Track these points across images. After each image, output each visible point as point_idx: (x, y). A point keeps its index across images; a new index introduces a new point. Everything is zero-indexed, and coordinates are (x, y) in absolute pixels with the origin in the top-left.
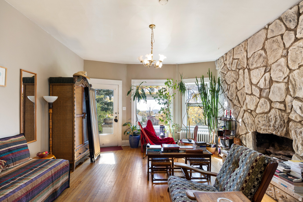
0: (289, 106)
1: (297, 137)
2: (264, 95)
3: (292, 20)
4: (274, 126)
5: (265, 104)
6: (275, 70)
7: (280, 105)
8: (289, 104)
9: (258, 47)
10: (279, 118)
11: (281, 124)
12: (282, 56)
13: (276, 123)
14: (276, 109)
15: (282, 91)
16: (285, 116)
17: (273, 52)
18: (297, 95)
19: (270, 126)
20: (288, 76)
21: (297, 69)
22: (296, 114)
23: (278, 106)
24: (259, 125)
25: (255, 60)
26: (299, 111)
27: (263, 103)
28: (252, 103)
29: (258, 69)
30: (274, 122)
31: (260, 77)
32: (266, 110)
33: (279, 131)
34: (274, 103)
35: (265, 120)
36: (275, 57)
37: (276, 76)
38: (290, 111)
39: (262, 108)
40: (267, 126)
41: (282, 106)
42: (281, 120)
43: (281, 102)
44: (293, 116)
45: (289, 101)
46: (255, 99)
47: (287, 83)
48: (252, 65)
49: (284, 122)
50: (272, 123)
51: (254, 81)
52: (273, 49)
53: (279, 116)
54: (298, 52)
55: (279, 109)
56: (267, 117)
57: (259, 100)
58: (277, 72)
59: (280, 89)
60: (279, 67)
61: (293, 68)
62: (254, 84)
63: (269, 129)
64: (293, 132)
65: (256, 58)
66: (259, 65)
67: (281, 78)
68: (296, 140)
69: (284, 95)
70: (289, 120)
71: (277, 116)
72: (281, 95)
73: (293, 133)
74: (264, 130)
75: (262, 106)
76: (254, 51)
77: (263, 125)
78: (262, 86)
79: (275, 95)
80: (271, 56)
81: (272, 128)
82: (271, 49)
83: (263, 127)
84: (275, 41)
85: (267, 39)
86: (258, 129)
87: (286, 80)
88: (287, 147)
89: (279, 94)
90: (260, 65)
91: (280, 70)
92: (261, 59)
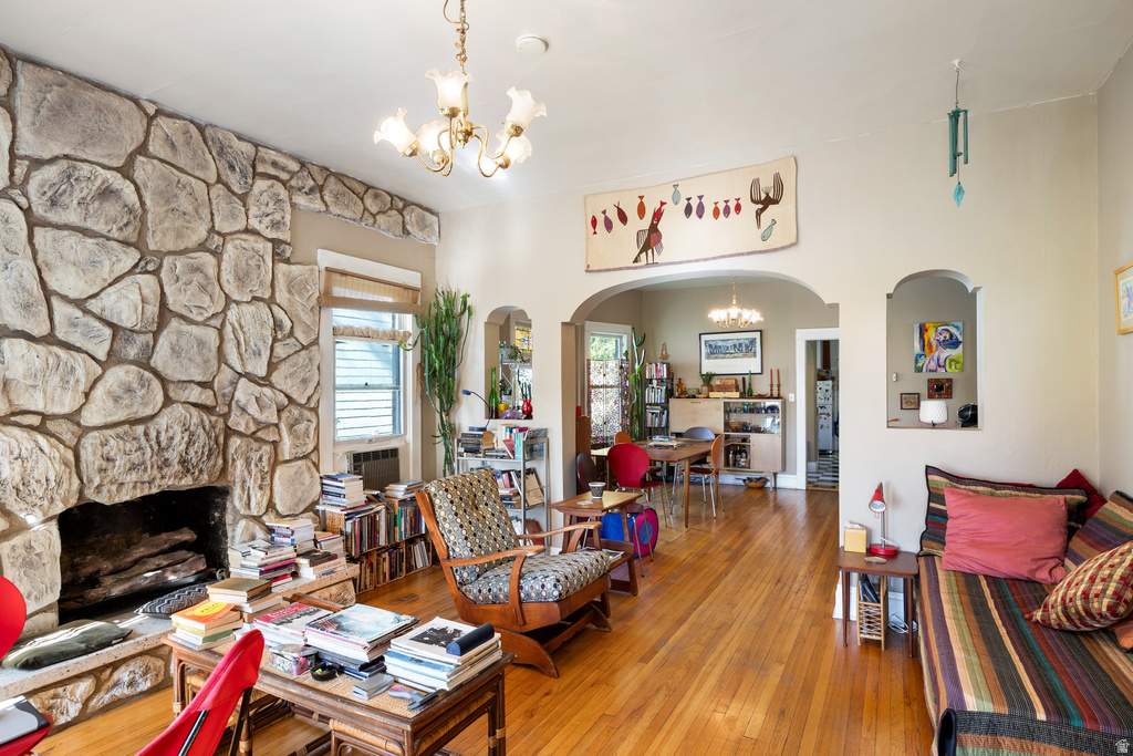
0: (224, 395)
1: (250, 473)
2: (132, 352)
3: (237, 169)
4: (183, 462)
5: (143, 386)
6: (184, 279)
7: (200, 394)
8: (226, 391)
9: (99, 151)
10: (200, 431)
11: (210, 450)
12: (202, 247)
13: (192, 452)
14: (187, 406)
15: (210, 351)
16: (221, 425)
17: (170, 215)
18: (249, 369)
19: (166, 463)
20: (224, 311)
21: (248, 303)
22: (248, 417)
23: (195, 394)
24: (109, 473)
25: (77, 195)
26: (253, 409)
27: (135, 385)
28: (65, 382)
29: (91, 241)
30: (183, 446)
31: (106, 276)
32: (149, 411)
33: (201, 471)
34: (180, 386)
35: (140, 448)
36: (179, 235)
37: (188, 300)
38: (226, 409)
39: (127, 402)
40: (152, 467)
41: (206, 397)
42: (210, 438)
43: (203, 385)
44: (238, 422)
45: (227, 383)
46: (82, 363)
47: (220, 331)
48: (53, 203)
49: (217, 443)
50: (173, 456)
51: (67, 281)
52: (173, 206)
53: (200, 427)
54: (253, 263)
55: (195, 405)
56: (146, 434)
57: (99, 370)
58: (193, 288)
59: (201, 343)
60: (198, 277)
61: (236, 297)
62: (65, 298)
63: (163, 477)
64: (240, 463)
65: (83, 185)
66: (101, 227)
67: (202, 311)
68: (244, 482)
69: (214, 362)
70: (229, 432)
71: (192, 428)
72: (206, 362)
73: (239, 466)
74: (135, 487)
75: (126, 396)
76: (74, 149)
77: (133, 467)
78: (128, 319)
79: (185, 362)
80: (166, 224)
81: (177, 467)
82: (168, 201)
83: (134, 476)
84: (184, 187)
85: (142, 149)
86: (105, 490)
87: (217, 322)
89: (199, 359)
90: (109, 231)
91: (203, 288)
92: (112, 208)
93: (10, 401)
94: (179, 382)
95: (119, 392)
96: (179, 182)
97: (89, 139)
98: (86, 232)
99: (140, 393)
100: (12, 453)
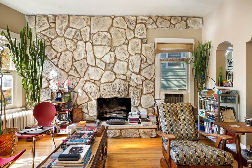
0: (129, 77)
1: (134, 96)
2: (109, 68)
3: (132, 24)
4: (119, 91)
5: (111, 75)
6: (119, 52)
7: (123, 77)
8: (129, 76)
9: (104, 29)
10: (122, 85)
11: (124, 89)
12: (124, 44)
13: (120, 89)
14: (120, 79)
15: (125, 67)
16: (127, 84)
17: (117, 38)
18: (134, 71)
19: (115, 91)
20: (129, 58)
21: (134, 55)
22: (134, 82)
23: (122, 77)
24: (105, 92)
25: (100, 38)
26: (135, 80)
27: (109, 75)
28: (97, 74)
29: (102, 47)
30: (119, 88)
31: (105, 53)
32: (112, 80)
33: (122, 94)
34: (118, 75)
35: (110, 88)
36: (119, 42)
37: (120, 56)
38: (129, 80)
39: (108, 78)
40: (112, 92)
41: (124, 77)
42: (124, 87)
43: (123, 75)
44: (132, 83)
45: (129, 74)
46: (100, 71)
47: (128, 62)
48: (96, 41)
49: (126, 88)
50: (117, 90)
51: (98, 55)
52: (117, 36)
53: (123, 84)
54: (136, 45)
55: (122, 79)
56: (112, 85)
57: (103, 72)
58: (121, 53)
59: (123, 65)
60: (123, 51)
61: (132, 54)
62: (98, 58)
63: (114, 94)
64: (132, 93)
65: (101, 36)
66: (104, 44)
67: (123, 58)
68: (133, 98)
69: (126, 70)
70: (129, 86)
71: (121, 84)
72: (124, 69)
73: (132, 94)
74: (109, 96)
75: (108, 77)
76: (99, 30)
77: (109, 92)
78: (108, 61)
79: (120, 70)
80: (116, 40)
81: (117, 92)
82: (116, 35)
83: (109, 93)
84: (120, 31)
85: (112, 26)
86: (104, 95)
87: (127, 60)
88: (113, 105)
89: (122, 69)
90: (105, 44)
91: (124, 53)
92: (106, 40)
93: (89, 77)
94: (118, 74)
95: (107, 76)
96: (118, 30)
97: (102, 27)
98: (101, 45)
99: (110, 76)
100: (89, 87)
